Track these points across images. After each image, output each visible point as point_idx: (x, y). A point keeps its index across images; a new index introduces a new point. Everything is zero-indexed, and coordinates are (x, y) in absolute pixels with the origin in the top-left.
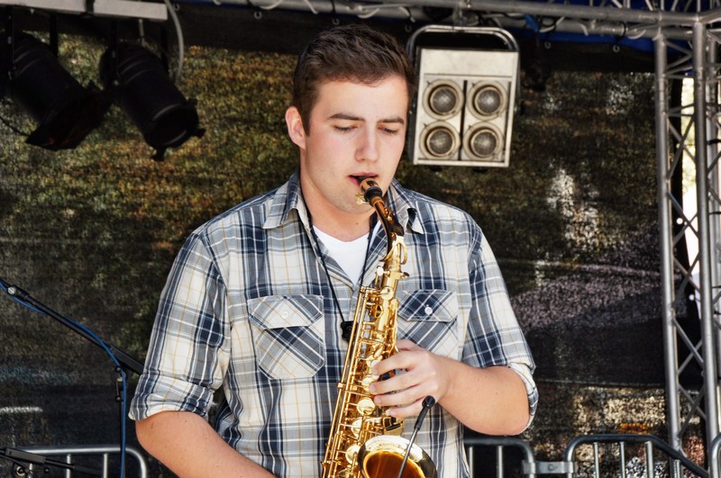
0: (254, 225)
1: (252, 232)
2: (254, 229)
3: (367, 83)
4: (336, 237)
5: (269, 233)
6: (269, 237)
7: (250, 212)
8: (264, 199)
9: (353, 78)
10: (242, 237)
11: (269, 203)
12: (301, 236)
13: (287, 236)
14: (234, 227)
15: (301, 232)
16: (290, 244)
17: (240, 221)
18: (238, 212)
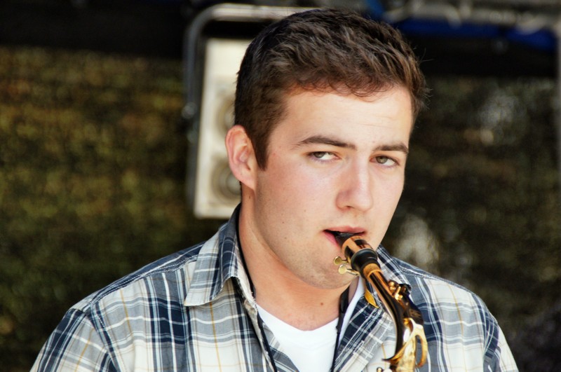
0: (169, 299)
1: (167, 310)
2: (169, 306)
3: (361, 96)
4: (291, 323)
5: (191, 313)
6: (192, 319)
7: (161, 279)
8: (181, 261)
9: (341, 87)
10: (152, 316)
11: (190, 267)
12: (240, 319)
13: (219, 318)
14: (141, 302)
15: (239, 313)
16: (223, 331)
17: (149, 293)
18: (145, 278)
